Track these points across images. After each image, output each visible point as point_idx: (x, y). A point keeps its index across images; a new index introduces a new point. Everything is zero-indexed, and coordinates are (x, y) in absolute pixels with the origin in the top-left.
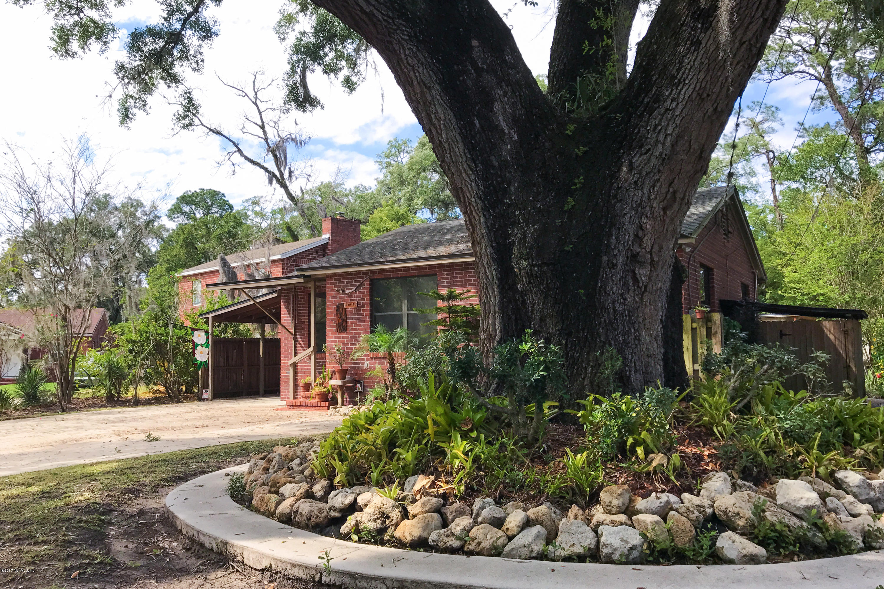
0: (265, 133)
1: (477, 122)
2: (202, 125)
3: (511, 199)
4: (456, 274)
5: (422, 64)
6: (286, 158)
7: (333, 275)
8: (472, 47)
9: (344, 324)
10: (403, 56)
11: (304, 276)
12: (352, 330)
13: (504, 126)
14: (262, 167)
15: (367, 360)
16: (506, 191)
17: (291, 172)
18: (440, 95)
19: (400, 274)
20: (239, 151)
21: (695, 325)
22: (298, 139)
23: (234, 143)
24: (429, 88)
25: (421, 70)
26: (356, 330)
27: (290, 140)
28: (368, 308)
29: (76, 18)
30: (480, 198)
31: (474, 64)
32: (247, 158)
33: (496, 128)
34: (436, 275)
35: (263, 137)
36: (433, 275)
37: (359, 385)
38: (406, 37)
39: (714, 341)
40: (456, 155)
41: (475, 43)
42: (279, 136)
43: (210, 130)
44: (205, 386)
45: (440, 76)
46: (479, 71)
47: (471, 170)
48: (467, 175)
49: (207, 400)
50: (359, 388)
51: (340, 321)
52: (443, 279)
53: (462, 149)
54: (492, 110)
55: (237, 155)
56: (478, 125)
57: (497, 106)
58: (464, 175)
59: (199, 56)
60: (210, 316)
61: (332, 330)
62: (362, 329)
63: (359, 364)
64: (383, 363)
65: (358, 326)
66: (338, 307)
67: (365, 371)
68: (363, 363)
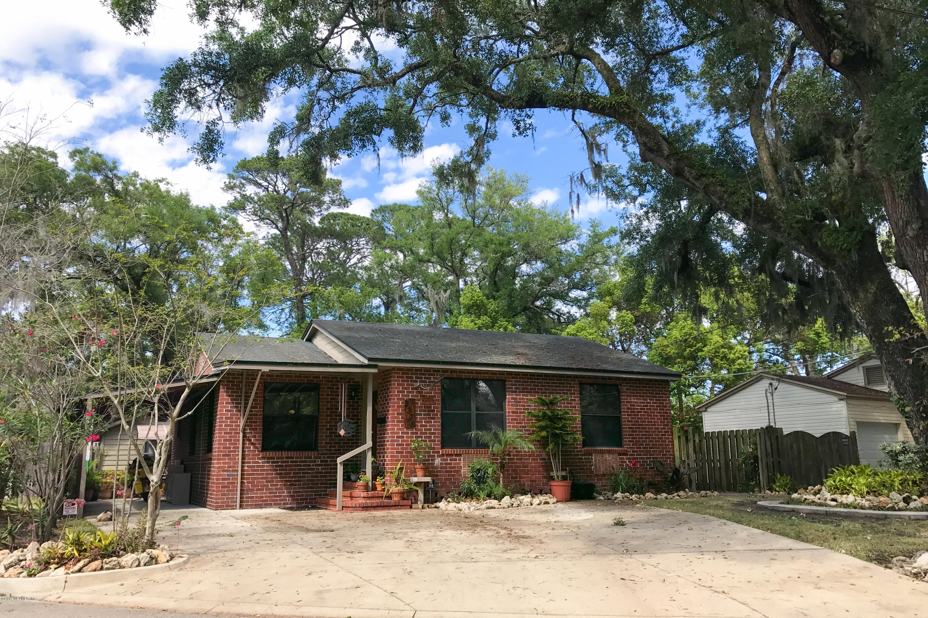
4: (523, 382)
9: (413, 420)
12: (421, 426)
15: (438, 457)
21: (679, 434)
26: (426, 426)
28: (439, 405)
34: (505, 381)
36: (501, 381)
37: (431, 482)
39: (689, 445)
50: (431, 485)
51: (408, 417)
52: (511, 385)
61: (398, 426)
62: (432, 426)
63: (429, 460)
64: (456, 460)
65: (428, 422)
66: (407, 402)
67: (436, 467)
68: (434, 460)
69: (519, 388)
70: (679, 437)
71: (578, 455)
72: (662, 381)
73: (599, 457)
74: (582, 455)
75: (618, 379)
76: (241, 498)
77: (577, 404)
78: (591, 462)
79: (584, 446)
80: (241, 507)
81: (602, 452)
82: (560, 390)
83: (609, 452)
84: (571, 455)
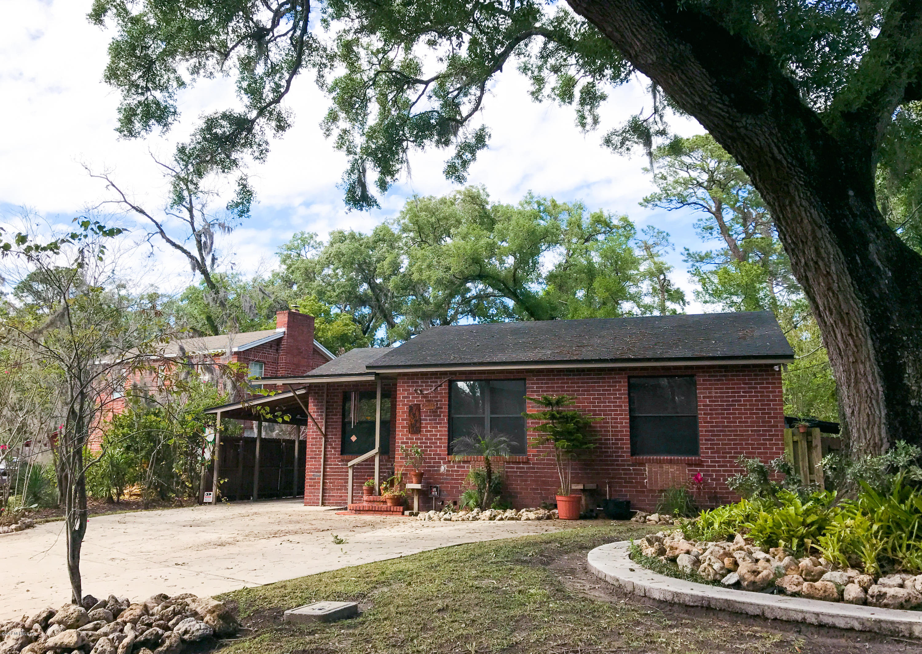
0: (192, 217)
1: (857, 258)
2: (126, 201)
3: (895, 327)
4: (548, 379)
5: (814, 207)
6: (212, 243)
7: (405, 374)
8: (848, 196)
9: (418, 425)
10: (797, 198)
11: (377, 374)
12: (426, 431)
13: (879, 263)
14: (185, 251)
15: (444, 463)
16: (889, 319)
17: (214, 259)
18: (829, 233)
19: (483, 377)
20: (162, 232)
21: (795, 439)
22: (226, 225)
23: (157, 224)
24: (820, 227)
25: (812, 211)
26: (431, 431)
27: (217, 226)
28: (445, 409)
29: (142, 98)
30: (868, 324)
31: (850, 209)
32: (168, 241)
33: (872, 264)
34: (524, 379)
35: (189, 220)
36: (521, 379)
37: (435, 489)
38: (801, 183)
39: (814, 454)
40: (844, 285)
41: (851, 193)
42: (204, 220)
43: (133, 207)
44: (209, 488)
45: (829, 218)
46: (854, 216)
47: (859, 299)
48: (855, 302)
49: (210, 503)
50: (434, 492)
51: (413, 422)
52: (532, 384)
53: (850, 280)
54: (867, 249)
55: (159, 236)
56: (859, 261)
57: (872, 247)
58: (852, 302)
59: (264, 145)
60: (219, 411)
61: (403, 431)
62: (439, 431)
63: (434, 467)
64: (464, 467)
65: (433, 427)
66: (411, 408)
67: (442, 474)
68: (440, 467)
69: (542, 387)
70: (795, 443)
71: (624, 465)
72: (766, 365)
73: (655, 468)
74: (628, 465)
75: (691, 367)
76: (323, 496)
77: (623, 402)
78: (643, 474)
79: (632, 455)
80: (323, 504)
81: (660, 462)
82: (598, 386)
83: (671, 462)
84: (613, 465)
